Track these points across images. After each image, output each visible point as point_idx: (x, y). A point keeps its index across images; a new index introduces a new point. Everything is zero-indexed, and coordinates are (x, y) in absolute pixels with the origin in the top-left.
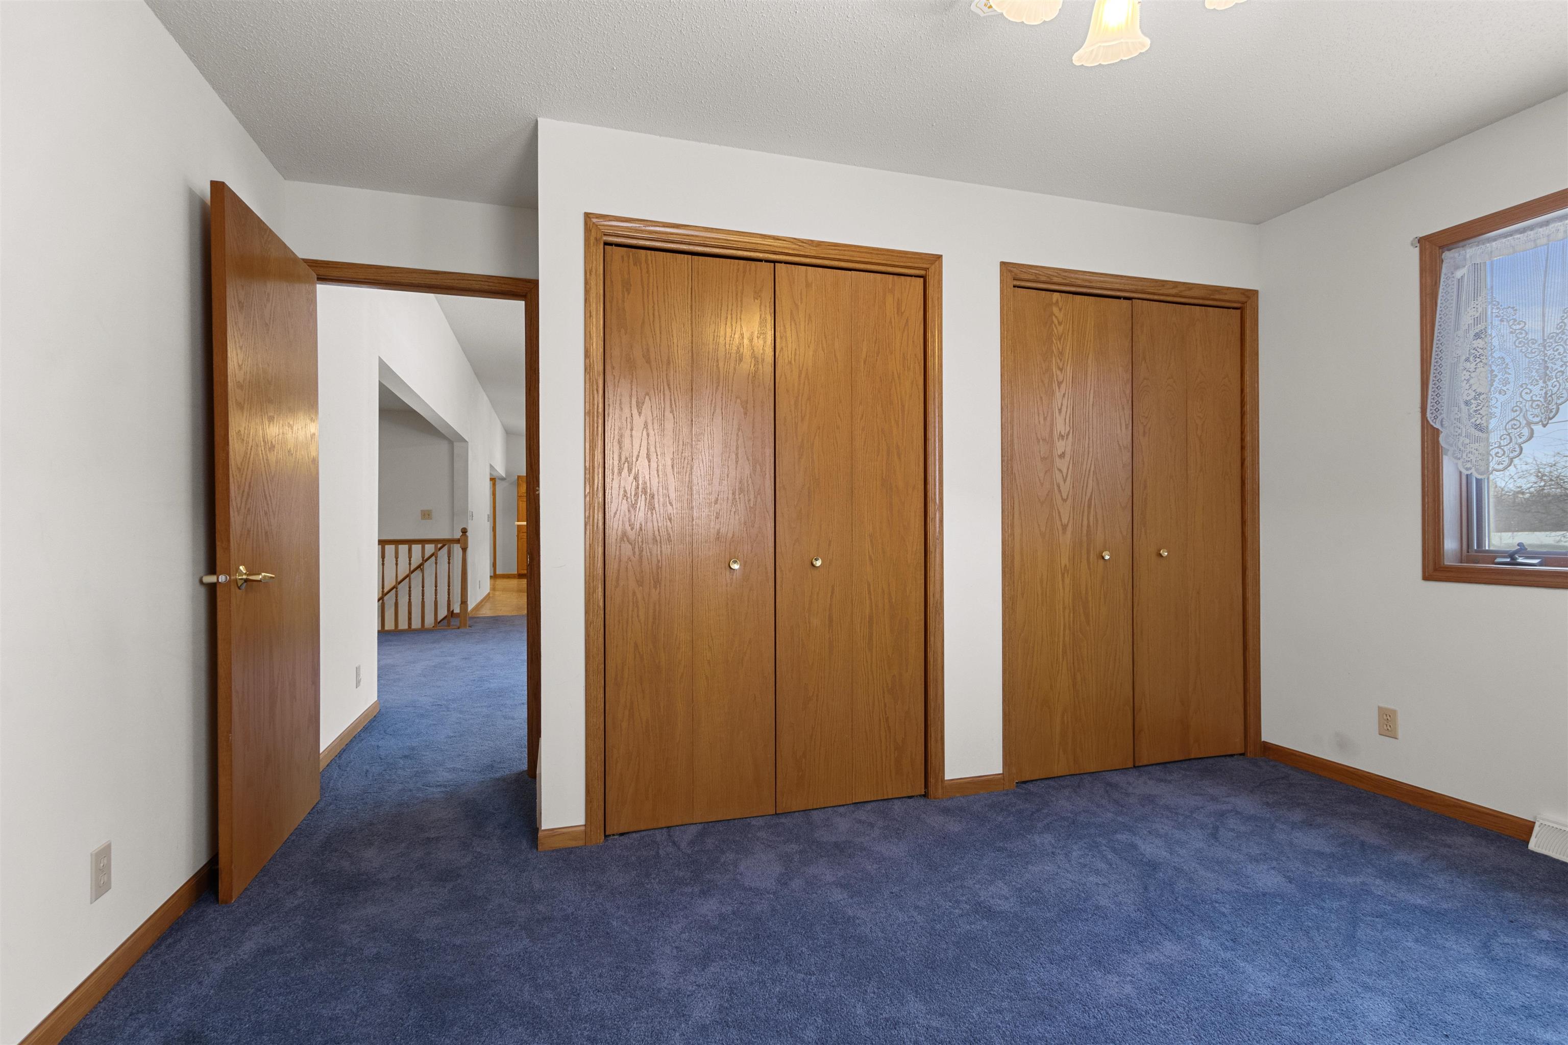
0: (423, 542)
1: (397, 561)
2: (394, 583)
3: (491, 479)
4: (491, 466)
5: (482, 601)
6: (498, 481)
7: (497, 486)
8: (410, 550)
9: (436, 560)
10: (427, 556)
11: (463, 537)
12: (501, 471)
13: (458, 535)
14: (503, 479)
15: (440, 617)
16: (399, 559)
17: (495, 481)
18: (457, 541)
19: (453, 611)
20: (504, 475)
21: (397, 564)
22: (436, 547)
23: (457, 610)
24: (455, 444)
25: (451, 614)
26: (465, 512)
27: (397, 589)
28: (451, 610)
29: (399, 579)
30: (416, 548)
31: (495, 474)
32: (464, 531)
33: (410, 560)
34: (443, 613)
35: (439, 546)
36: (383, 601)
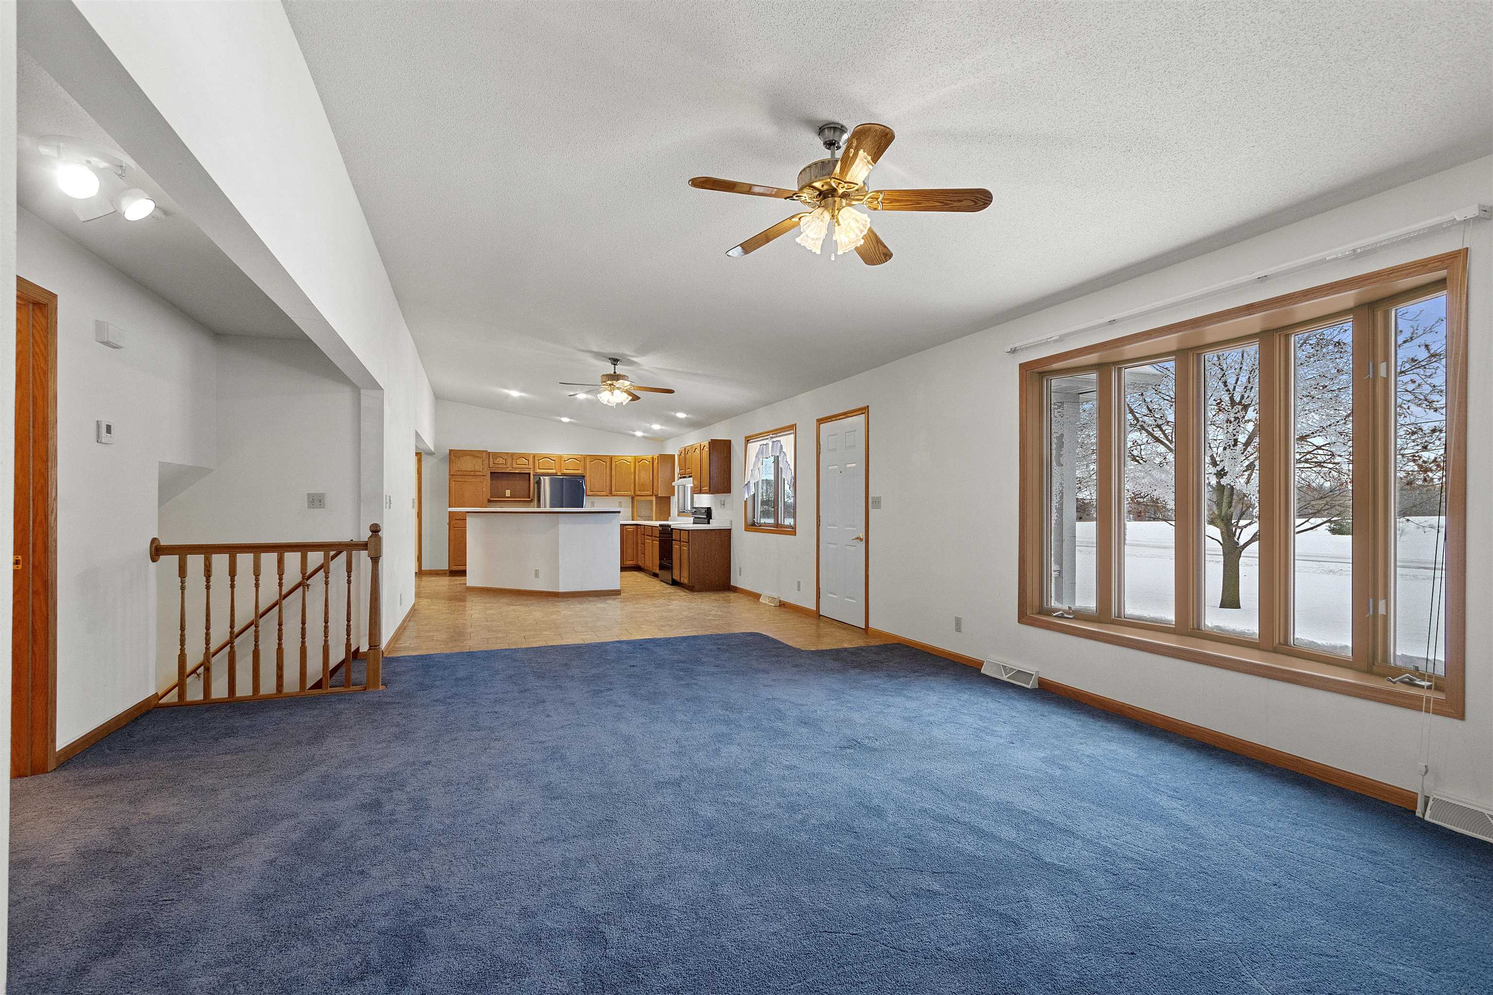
0: (304, 548)
1: (257, 580)
2: (252, 617)
3: (418, 454)
4: (417, 435)
5: (404, 621)
6: (424, 457)
7: (423, 463)
8: (280, 562)
9: (327, 577)
10: (310, 570)
11: (373, 539)
12: (429, 443)
13: (365, 535)
14: (431, 454)
15: (333, 663)
16: (261, 577)
17: (421, 456)
18: (364, 546)
19: (358, 649)
20: (432, 449)
21: (257, 586)
22: (326, 556)
23: (364, 648)
24: (362, 391)
25: (354, 655)
26: (378, 498)
27: (257, 627)
28: (353, 649)
29: (261, 610)
30: (293, 559)
31: (421, 446)
32: (375, 530)
33: (281, 579)
34: (337, 655)
35: (332, 553)
36: (232, 648)
